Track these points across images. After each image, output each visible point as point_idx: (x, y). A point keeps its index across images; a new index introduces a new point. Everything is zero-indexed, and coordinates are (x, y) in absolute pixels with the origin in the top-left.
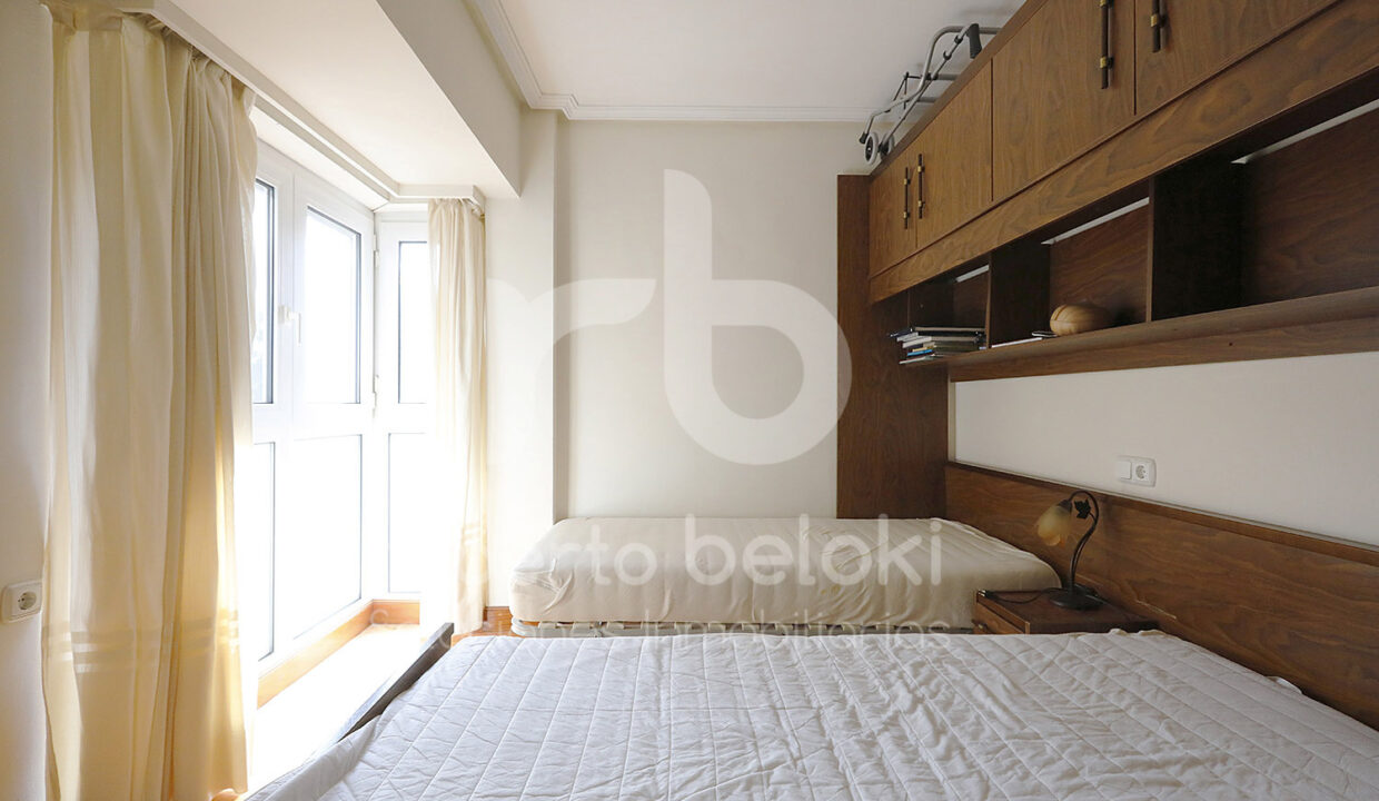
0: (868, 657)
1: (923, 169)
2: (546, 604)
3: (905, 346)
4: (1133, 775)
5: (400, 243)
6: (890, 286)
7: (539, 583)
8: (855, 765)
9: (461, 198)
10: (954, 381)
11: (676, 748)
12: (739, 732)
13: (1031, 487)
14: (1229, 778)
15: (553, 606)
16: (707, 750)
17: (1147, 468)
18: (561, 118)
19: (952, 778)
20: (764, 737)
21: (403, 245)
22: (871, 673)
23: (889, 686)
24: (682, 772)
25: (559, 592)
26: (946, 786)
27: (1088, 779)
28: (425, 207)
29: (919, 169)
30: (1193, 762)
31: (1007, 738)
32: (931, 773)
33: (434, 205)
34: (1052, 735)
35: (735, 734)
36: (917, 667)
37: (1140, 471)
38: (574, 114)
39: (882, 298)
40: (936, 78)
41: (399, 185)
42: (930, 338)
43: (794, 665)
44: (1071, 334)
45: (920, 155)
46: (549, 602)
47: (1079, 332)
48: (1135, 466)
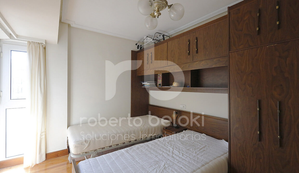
0: (160, 143)
1: (152, 55)
2: (83, 148)
3: (143, 84)
4: (201, 151)
5: (11, 51)
6: (142, 74)
7: (82, 144)
8: (174, 161)
9: (40, 42)
10: (150, 90)
11: (149, 168)
12: (155, 161)
13: (166, 109)
14: (208, 148)
15: (86, 148)
16: (154, 166)
17: (185, 106)
18: (69, 25)
19: (186, 158)
20: (159, 161)
21: (12, 51)
22: (163, 146)
23: (167, 147)
24: (154, 171)
25: (87, 145)
26: (186, 159)
27: (198, 153)
28: (27, 42)
29: (151, 55)
30: (204, 147)
31: (187, 150)
32: (183, 158)
33: (29, 43)
34: (190, 148)
35: (155, 162)
36: (168, 143)
37: (184, 107)
38: (73, 25)
39: (140, 75)
40: (154, 40)
41: (17, 35)
42: (149, 83)
43: (151, 148)
44: (176, 87)
45: (151, 53)
46: (84, 148)
47: (178, 87)
48: (183, 106)
